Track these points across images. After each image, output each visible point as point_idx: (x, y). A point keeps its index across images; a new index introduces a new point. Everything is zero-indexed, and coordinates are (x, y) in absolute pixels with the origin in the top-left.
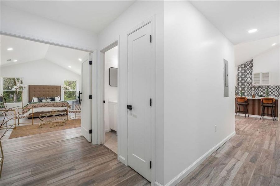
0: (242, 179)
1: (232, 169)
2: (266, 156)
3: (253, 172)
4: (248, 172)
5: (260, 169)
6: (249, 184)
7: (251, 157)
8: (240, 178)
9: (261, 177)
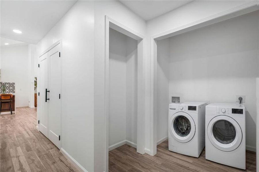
0: (36, 166)
1: (22, 166)
2: (34, 142)
3: (37, 156)
4: (34, 159)
5: (39, 152)
6: (43, 165)
7: (25, 148)
8: (34, 166)
9: (45, 156)
